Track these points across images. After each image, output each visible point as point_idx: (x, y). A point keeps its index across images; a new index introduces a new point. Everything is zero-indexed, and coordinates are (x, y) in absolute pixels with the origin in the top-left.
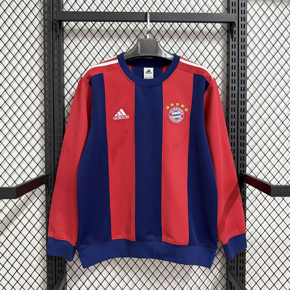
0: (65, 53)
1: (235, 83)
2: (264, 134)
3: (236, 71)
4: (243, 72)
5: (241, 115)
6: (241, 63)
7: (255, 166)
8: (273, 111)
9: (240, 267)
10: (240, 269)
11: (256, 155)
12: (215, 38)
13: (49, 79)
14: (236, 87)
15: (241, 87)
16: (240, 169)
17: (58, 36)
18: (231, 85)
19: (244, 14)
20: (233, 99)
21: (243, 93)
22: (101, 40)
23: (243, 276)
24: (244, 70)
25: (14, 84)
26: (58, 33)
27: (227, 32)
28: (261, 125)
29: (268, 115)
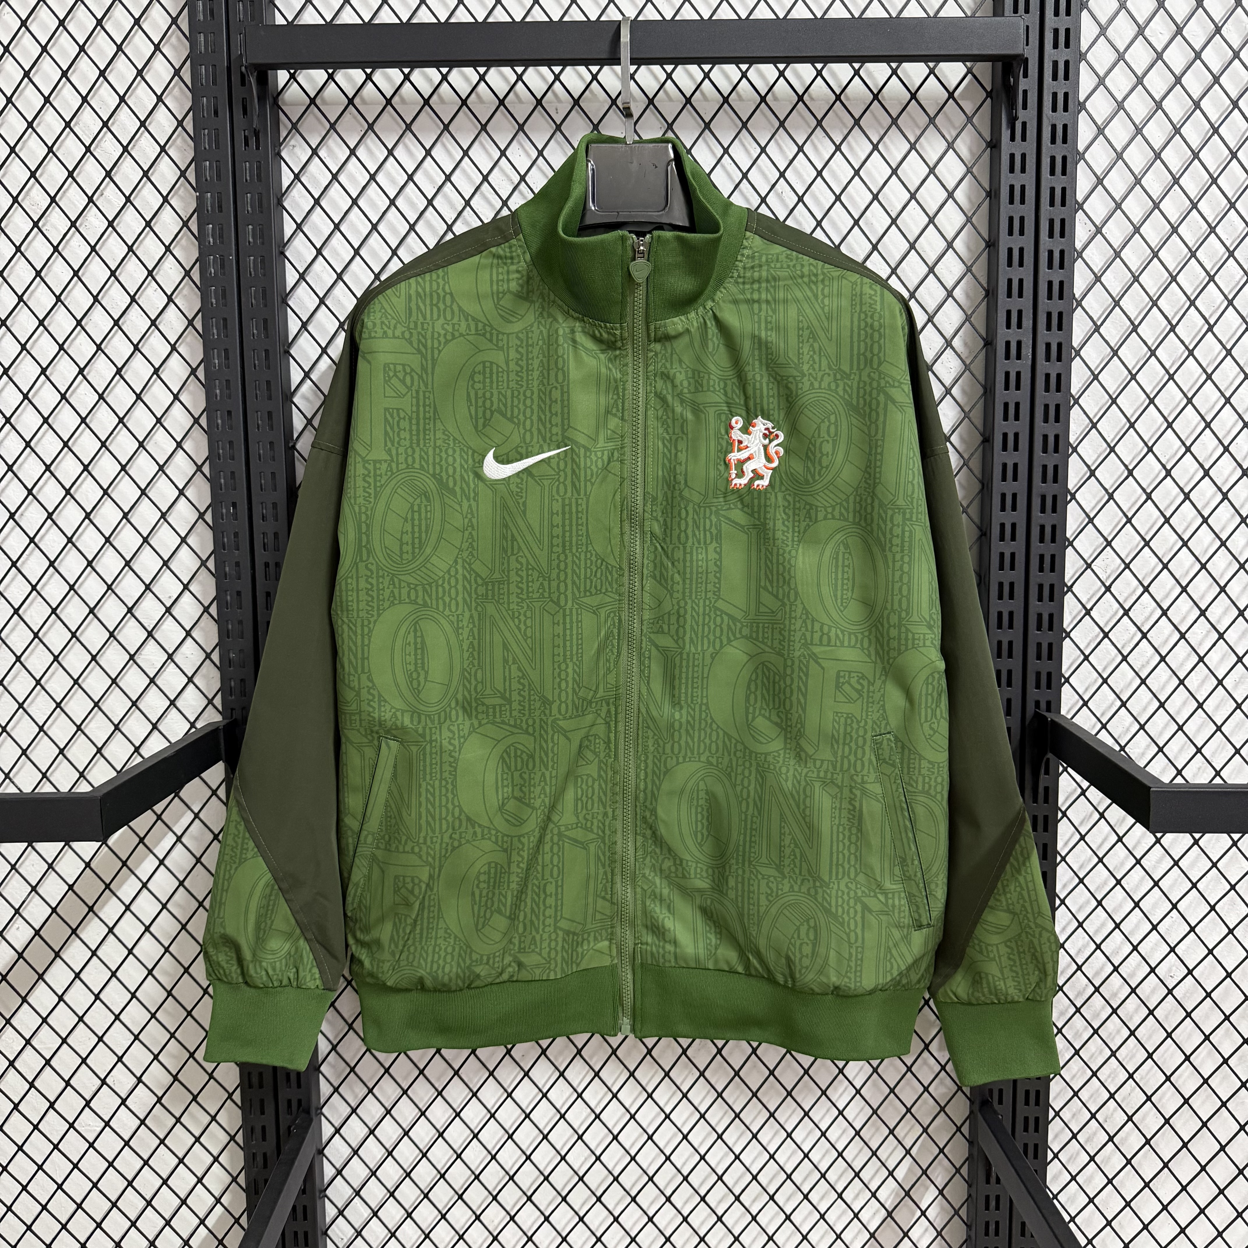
0: (285, 204)
1: (1019, 326)
2: (1143, 543)
3: (1026, 273)
4: (1056, 276)
5: (1045, 467)
6: (1051, 235)
7: (1100, 681)
8: (1183, 444)
9: (1027, 1093)
10: (1027, 1103)
11: (1106, 635)
12: (936, 127)
13: (225, 320)
14: (1023, 345)
15: (1048, 345)
16: (1033, 693)
17: (257, 134)
18: (1003, 334)
19: (1068, 13)
20: (1013, 396)
21: (1054, 369)
22: (438, 146)
23: (1036, 1130)
24: (1062, 267)
25: (77, 341)
26: (255, 118)
27: (989, 99)
28: (1129, 505)
29: (1164, 462)
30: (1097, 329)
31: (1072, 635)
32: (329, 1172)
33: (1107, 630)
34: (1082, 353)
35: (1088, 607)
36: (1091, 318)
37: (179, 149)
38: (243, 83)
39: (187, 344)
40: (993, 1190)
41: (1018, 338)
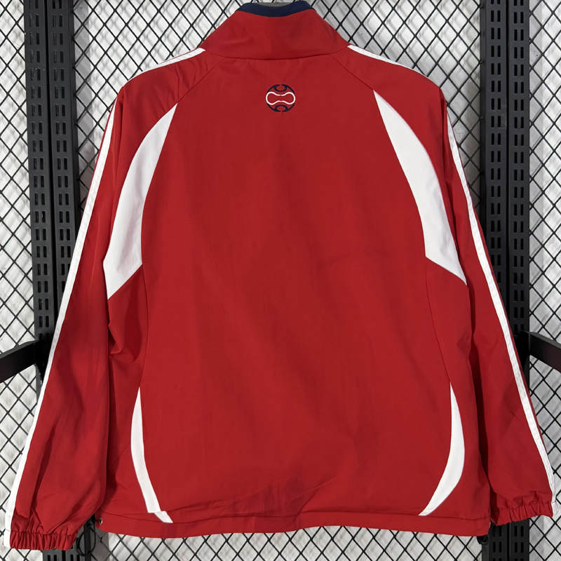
30: (543, 110)
34: (535, 123)
35: (544, 270)
36: (540, 104)
37: (15, 9)
39: (18, 120)
41: (499, 115)
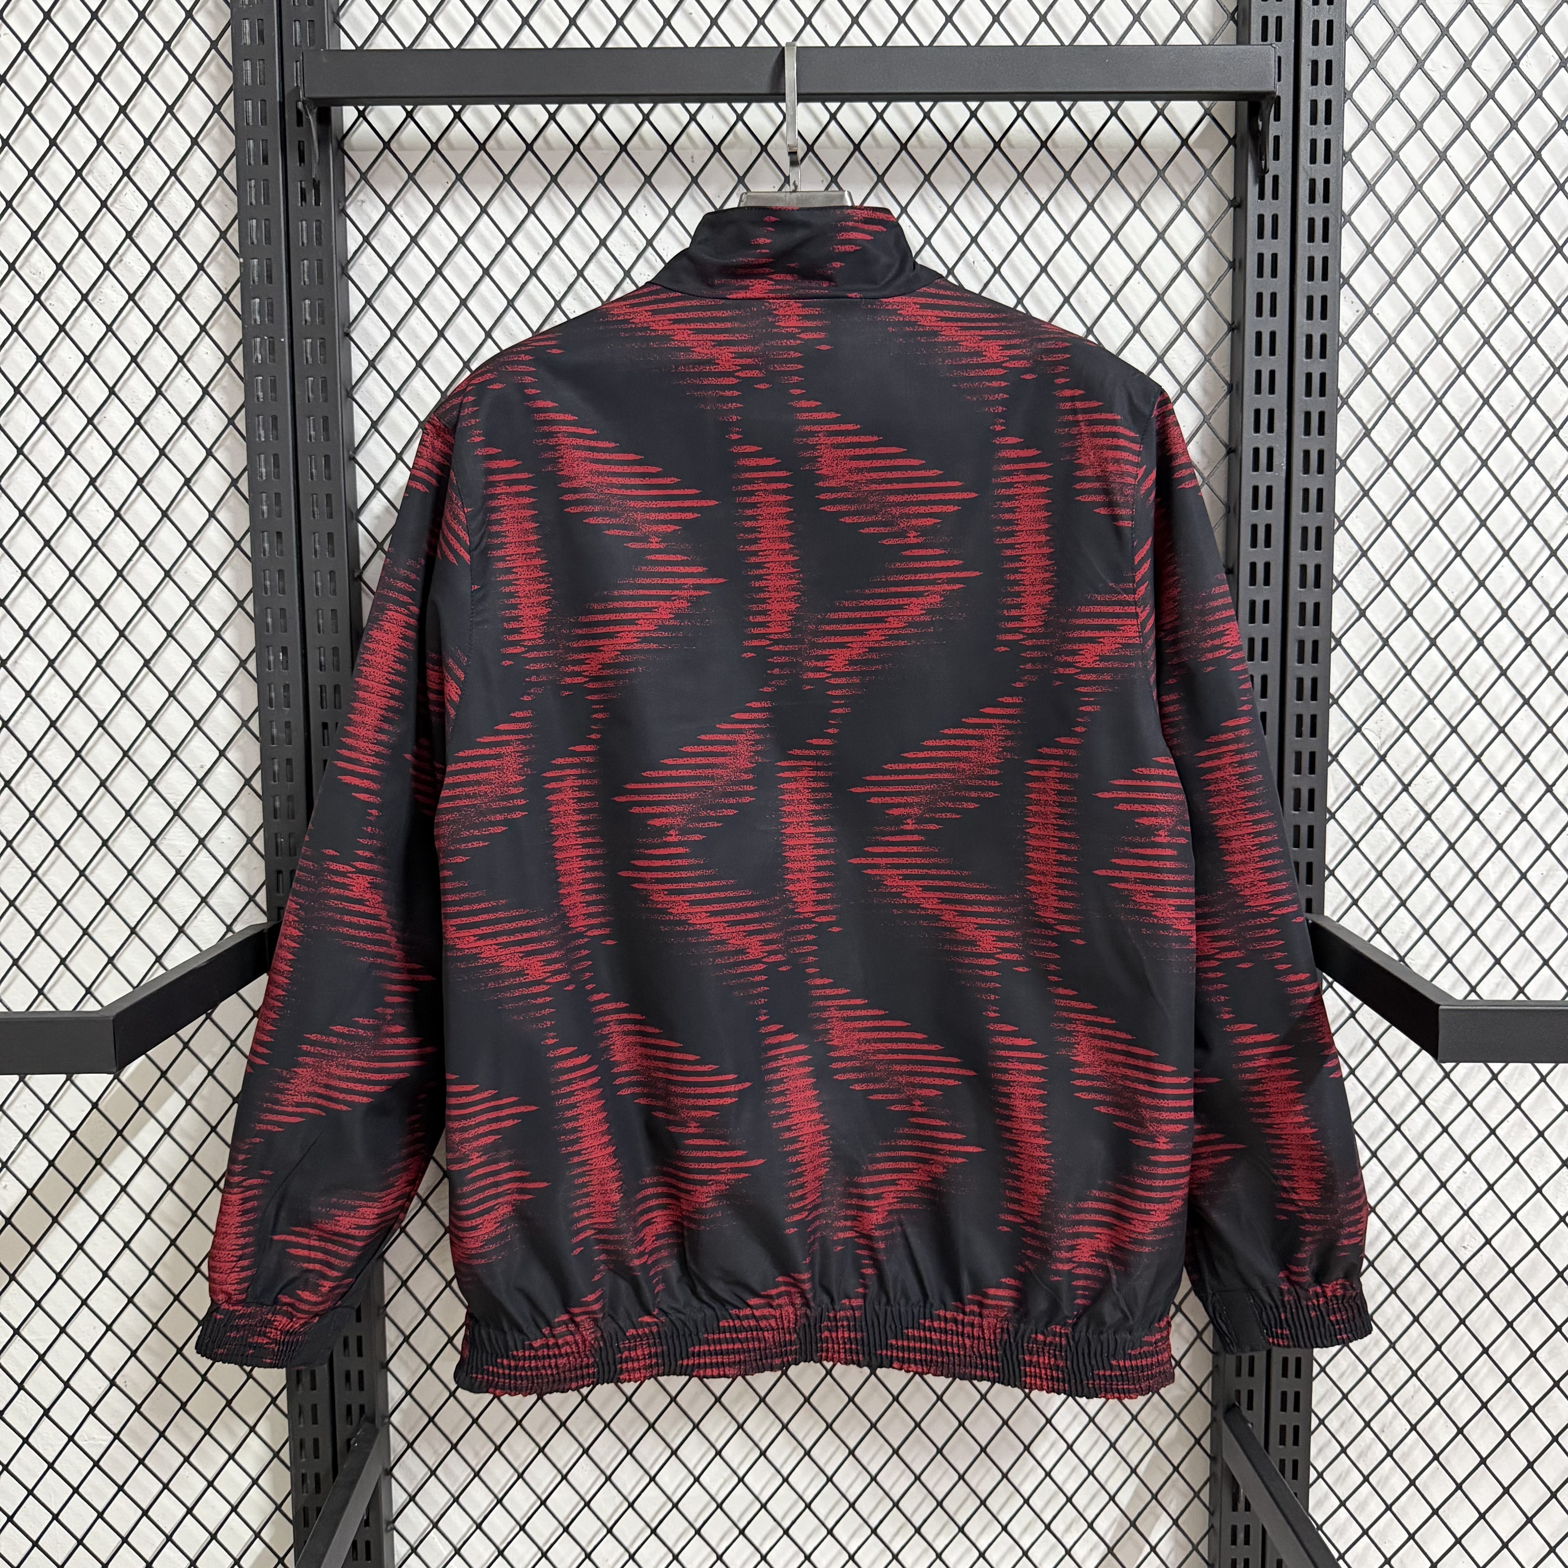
0: (352, 274)
1: (1271, 429)
2: (1426, 701)
3: (1279, 363)
4: (1316, 367)
5: (1303, 606)
6: (1310, 316)
7: (1373, 874)
8: (1476, 576)
9: (1284, 1395)
10: (1284, 1408)
11: (1380, 816)
12: (1165, 180)
13: (275, 418)
14: (1275, 453)
15: (1307, 453)
17: (316, 186)
18: (1250, 440)
19: (1330, 41)
20: (1262, 517)
21: (1314, 482)
22: (544, 201)
23: (1296, 1442)
24: (1323, 355)
25: (88, 445)
26: (315, 165)
27: (1232, 148)
28: (1408, 654)
29: (1451, 599)
30: (1367, 433)
31: (1337, 816)
32: (399, 1497)
33: (1381, 810)
34: (1349, 463)
35: (1358, 781)
36: (1360, 420)
37: (218, 204)
38: (300, 122)
39: (228, 449)
40: (1240, 1519)
41: (1269, 445)
